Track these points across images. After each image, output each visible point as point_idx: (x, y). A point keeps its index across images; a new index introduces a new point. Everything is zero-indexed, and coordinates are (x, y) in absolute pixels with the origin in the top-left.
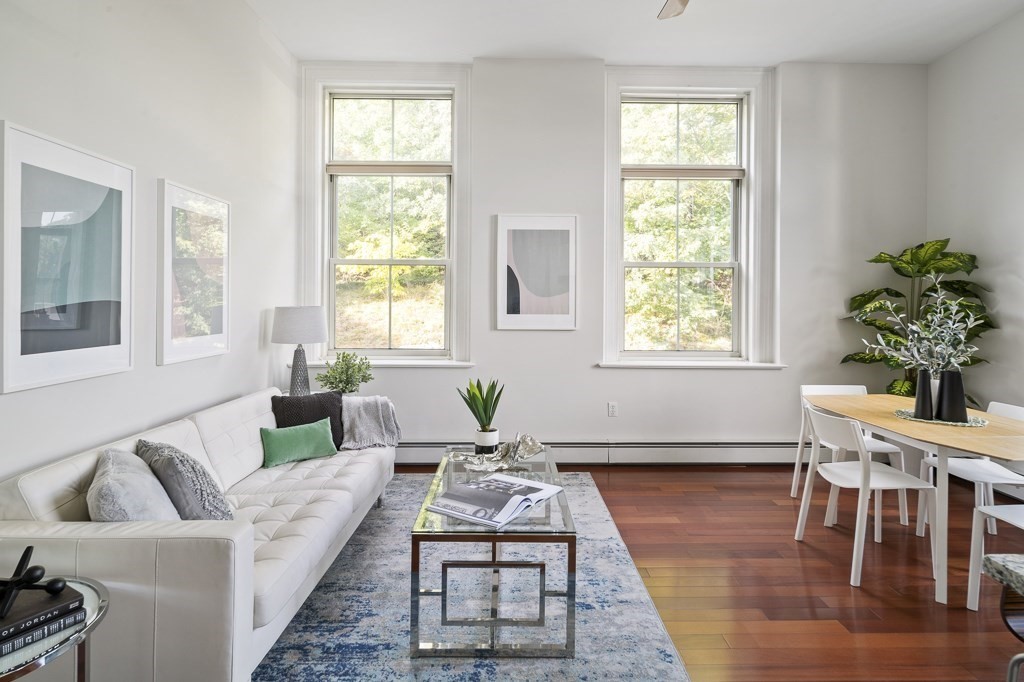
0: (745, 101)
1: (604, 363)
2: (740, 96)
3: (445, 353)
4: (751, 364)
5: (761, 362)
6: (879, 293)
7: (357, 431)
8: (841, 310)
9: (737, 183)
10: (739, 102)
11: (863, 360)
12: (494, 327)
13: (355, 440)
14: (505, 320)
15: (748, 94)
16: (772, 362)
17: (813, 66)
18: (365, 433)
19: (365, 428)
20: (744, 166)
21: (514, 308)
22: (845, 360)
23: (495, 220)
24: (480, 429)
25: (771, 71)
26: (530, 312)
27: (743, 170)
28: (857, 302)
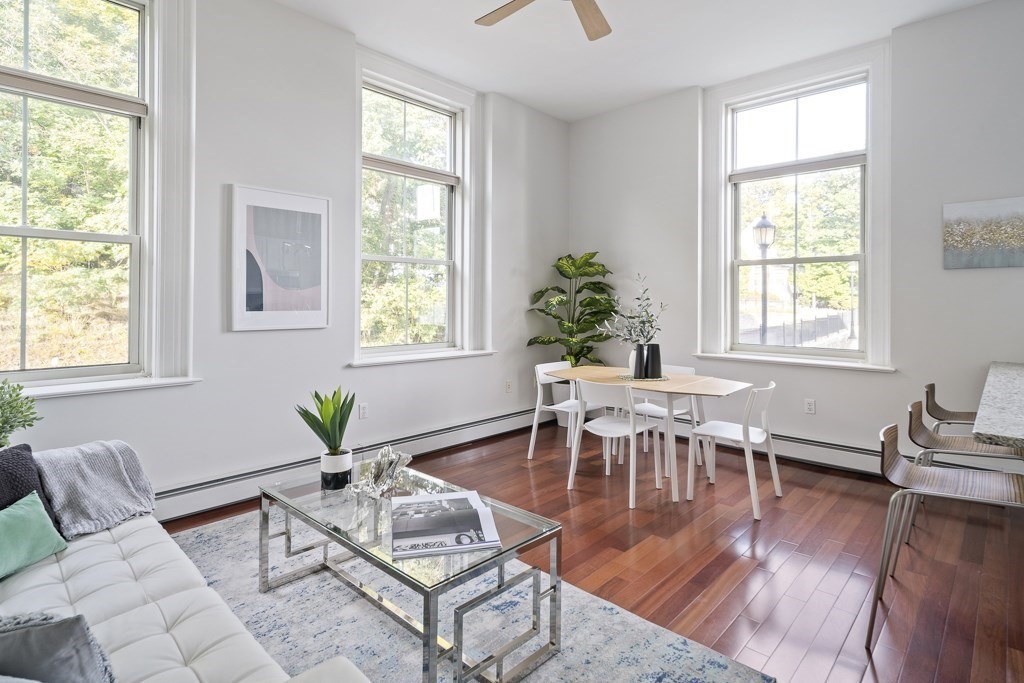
0: (459, 116)
1: (356, 362)
2: (453, 110)
3: (134, 366)
4: (467, 352)
5: (475, 349)
6: (547, 290)
7: (86, 503)
8: (526, 304)
9: (452, 188)
10: (453, 115)
11: (543, 342)
12: (228, 326)
13: (89, 517)
14: (242, 317)
15: (463, 111)
16: (482, 349)
17: (510, 100)
18: (105, 502)
19: (99, 493)
20: (459, 174)
21: (255, 302)
22: (530, 343)
23: (228, 191)
24: (327, 451)
25: (482, 96)
26: (276, 307)
27: (458, 178)
28: (537, 296)
